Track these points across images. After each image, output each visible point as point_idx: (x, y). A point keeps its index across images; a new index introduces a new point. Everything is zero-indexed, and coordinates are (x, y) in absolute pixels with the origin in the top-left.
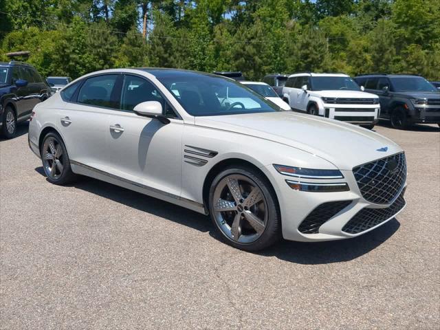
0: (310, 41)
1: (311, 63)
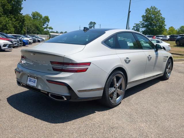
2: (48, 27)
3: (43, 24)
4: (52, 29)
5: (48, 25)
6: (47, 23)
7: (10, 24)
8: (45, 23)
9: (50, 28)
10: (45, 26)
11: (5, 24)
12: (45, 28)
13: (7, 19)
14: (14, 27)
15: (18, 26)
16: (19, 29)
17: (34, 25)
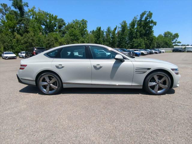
0: (49, 39)
1: (50, 45)
2: (177, 41)
3: (172, 40)
4: (180, 43)
5: (176, 40)
6: (176, 39)
7: (143, 43)
8: (174, 38)
9: (178, 43)
10: (174, 41)
11: (139, 42)
12: (173, 43)
13: (141, 40)
14: (145, 44)
15: (148, 43)
16: (148, 45)
17: (164, 41)
